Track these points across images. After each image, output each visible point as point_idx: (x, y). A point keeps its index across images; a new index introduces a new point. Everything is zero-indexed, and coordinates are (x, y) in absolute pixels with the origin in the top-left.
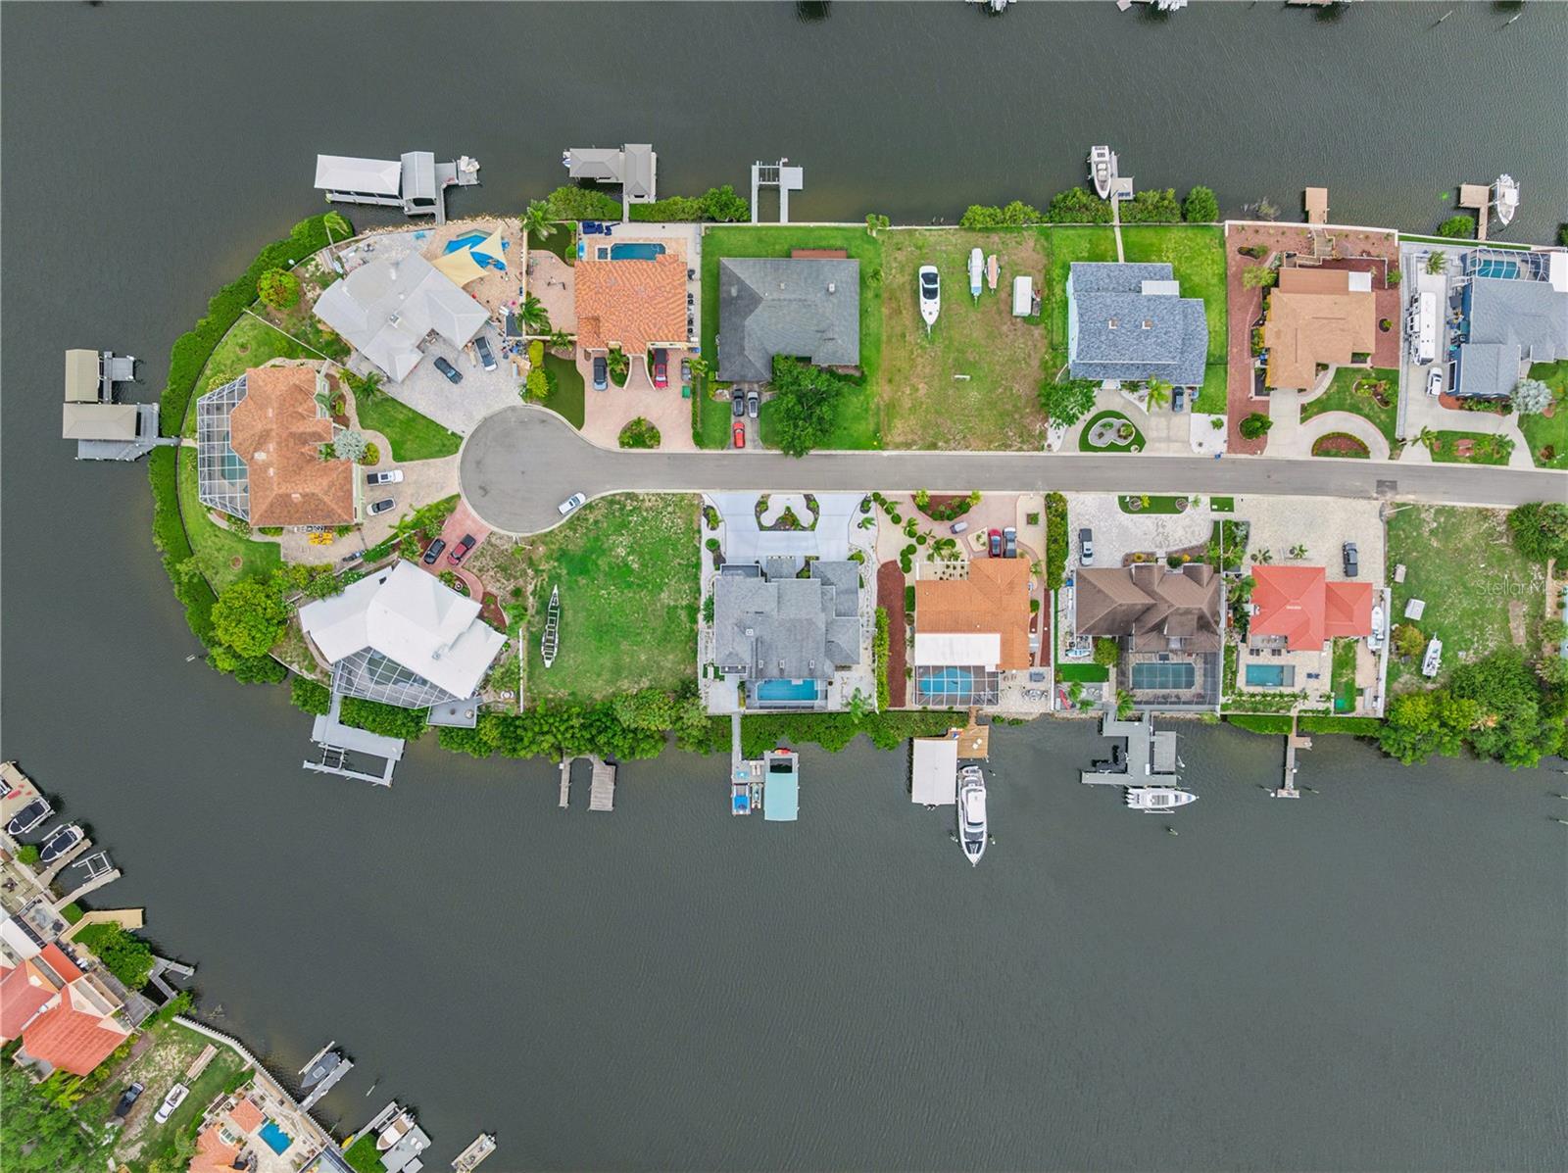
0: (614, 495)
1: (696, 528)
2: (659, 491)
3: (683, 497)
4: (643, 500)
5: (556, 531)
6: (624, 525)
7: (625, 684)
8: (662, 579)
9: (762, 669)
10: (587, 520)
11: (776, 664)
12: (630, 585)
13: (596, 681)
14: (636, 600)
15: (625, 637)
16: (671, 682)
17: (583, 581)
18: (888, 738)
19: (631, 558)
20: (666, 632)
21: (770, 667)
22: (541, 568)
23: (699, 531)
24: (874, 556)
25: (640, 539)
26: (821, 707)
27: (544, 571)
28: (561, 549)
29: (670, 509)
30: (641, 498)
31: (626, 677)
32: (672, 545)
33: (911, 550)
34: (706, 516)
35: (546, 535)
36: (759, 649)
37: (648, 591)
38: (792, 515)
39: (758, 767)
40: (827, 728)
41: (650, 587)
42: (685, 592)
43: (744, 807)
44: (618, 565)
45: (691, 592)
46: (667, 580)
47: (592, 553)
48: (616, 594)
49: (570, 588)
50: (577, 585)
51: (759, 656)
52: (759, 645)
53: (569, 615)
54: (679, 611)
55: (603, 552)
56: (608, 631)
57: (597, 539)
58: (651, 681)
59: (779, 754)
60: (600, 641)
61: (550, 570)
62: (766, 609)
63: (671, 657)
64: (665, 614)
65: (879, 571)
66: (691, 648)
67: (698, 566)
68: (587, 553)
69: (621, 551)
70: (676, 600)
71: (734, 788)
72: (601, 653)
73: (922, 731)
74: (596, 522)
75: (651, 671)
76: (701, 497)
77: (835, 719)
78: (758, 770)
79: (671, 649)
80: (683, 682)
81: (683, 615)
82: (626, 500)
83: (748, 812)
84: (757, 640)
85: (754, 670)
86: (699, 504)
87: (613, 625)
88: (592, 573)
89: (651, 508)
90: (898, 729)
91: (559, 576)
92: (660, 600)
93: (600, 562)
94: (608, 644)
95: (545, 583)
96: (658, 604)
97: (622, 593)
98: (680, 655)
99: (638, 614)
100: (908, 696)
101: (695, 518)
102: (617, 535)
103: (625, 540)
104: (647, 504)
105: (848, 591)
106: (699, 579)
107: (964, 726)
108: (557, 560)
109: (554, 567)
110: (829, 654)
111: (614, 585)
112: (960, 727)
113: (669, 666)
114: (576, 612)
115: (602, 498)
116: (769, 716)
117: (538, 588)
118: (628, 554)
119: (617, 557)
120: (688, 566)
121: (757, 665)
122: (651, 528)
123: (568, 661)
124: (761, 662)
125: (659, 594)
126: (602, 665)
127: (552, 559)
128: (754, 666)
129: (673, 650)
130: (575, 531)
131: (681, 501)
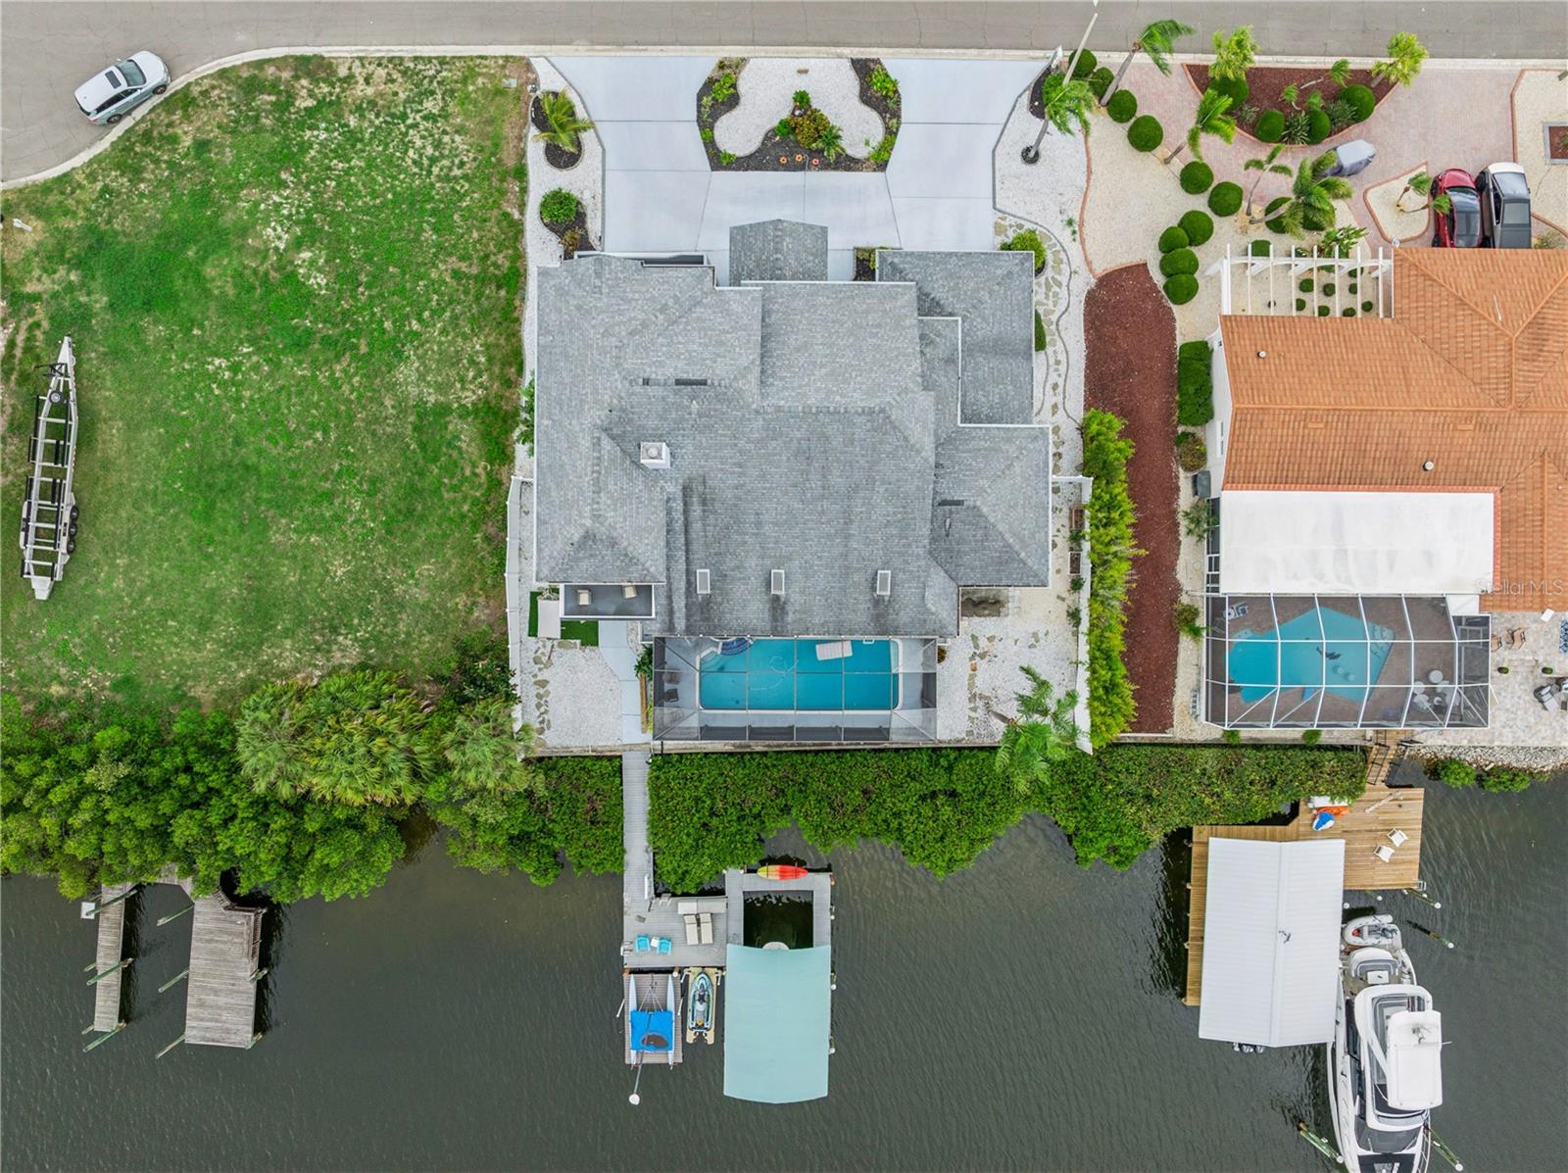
0: (260, 64)
1: (511, 163)
2: (397, 51)
3: (471, 68)
4: (349, 79)
5: (80, 177)
6: (288, 156)
7: (286, 654)
8: (401, 321)
9: (708, 599)
10: (174, 140)
11: (755, 582)
12: (300, 344)
13: (196, 646)
14: (320, 387)
15: (283, 507)
16: (427, 649)
17: (156, 331)
18: (1119, 831)
19: (306, 255)
20: (413, 491)
21: (738, 590)
22: (30, 288)
23: (521, 173)
24: (1074, 250)
25: (336, 196)
26: (912, 731)
27: (36, 297)
28: (91, 229)
29: (431, 105)
30: (343, 72)
31: (288, 633)
32: (434, 212)
33: (1191, 232)
34: (541, 122)
35: (46, 188)
36: (697, 526)
37: (356, 358)
38: (816, 118)
39: (705, 918)
40: (923, 798)
41: (364, 349)
42: (473, 362)
43: (659, 1042)
44: (265, 280)
45: (490, 360)
46: (415, 326)
47: (185, 243)
48: (256, 368)
49: (116, 354)
50: (140, 342)
51: (699, 554)
52: (696, 510)
53: (112, 436)
54: (455, 424)
55: (219, 239)
56: (230, 485)
57: (203, 198)
58: (364, 644)
59: (770, 880)
60: (207, 515)
61: (55, 296)
62: (719, 371)
63: (426, 568)
64: (409, 430)
65: (1091, 299)
66: (487, 539)
67: (514, 279)
68: (173, 240)
69: (277, 236)
70: (441, 388)
71: (631, 983)
72: (208, 557)
73: (1226, 806)
74: (202, 146)
75: (366, 614)
76: (529, 67)
77: (950, 769)
78: (707, 928)
79: (429, 543)
80: (464, 650)
81: (466, 435)
82: (297, 78)
83: (672, 1056)
84: (687, 491)
85: (680, 604)
86: (519, 90)
87: (247, 468)
88: (183, 304)
89: (372, 103)
90: (1148, 798)
91: (84, 315)
92: (392, 387)
93: (209, 271)
94: (232, 524)
95: (39, 334)
96: (388, 402)
97: (276, 365)
98: (455, 562)
99: (326, 432)
100: (1181, 697)
101: (508, 131)
102: (265, 188)
103: (288, 199)
104: (361, 90)
105: (998, 348)
106: (518, 321)
107: (1354, 791)
108: (78, 263)
109: (70, 288)
110: (943, 547)
111: (252, 341)
112: (1341, 795)
113: (422, 596)
114: (133, 428)
115: (222, 74)
116: (739, 757)
117: (18, 352)
118: (298, 244)
119: (263, 254)
120: (482, 280)
121: (690, 585)
122: (371, 164)
123: (110, 579)
124: (703, 574)
125: (391, 368)
126: (213, 592)
127: (62, 260)
128: (680, 585)
129: (433, 546)
130: (136, 174)
131: (465, 81)
